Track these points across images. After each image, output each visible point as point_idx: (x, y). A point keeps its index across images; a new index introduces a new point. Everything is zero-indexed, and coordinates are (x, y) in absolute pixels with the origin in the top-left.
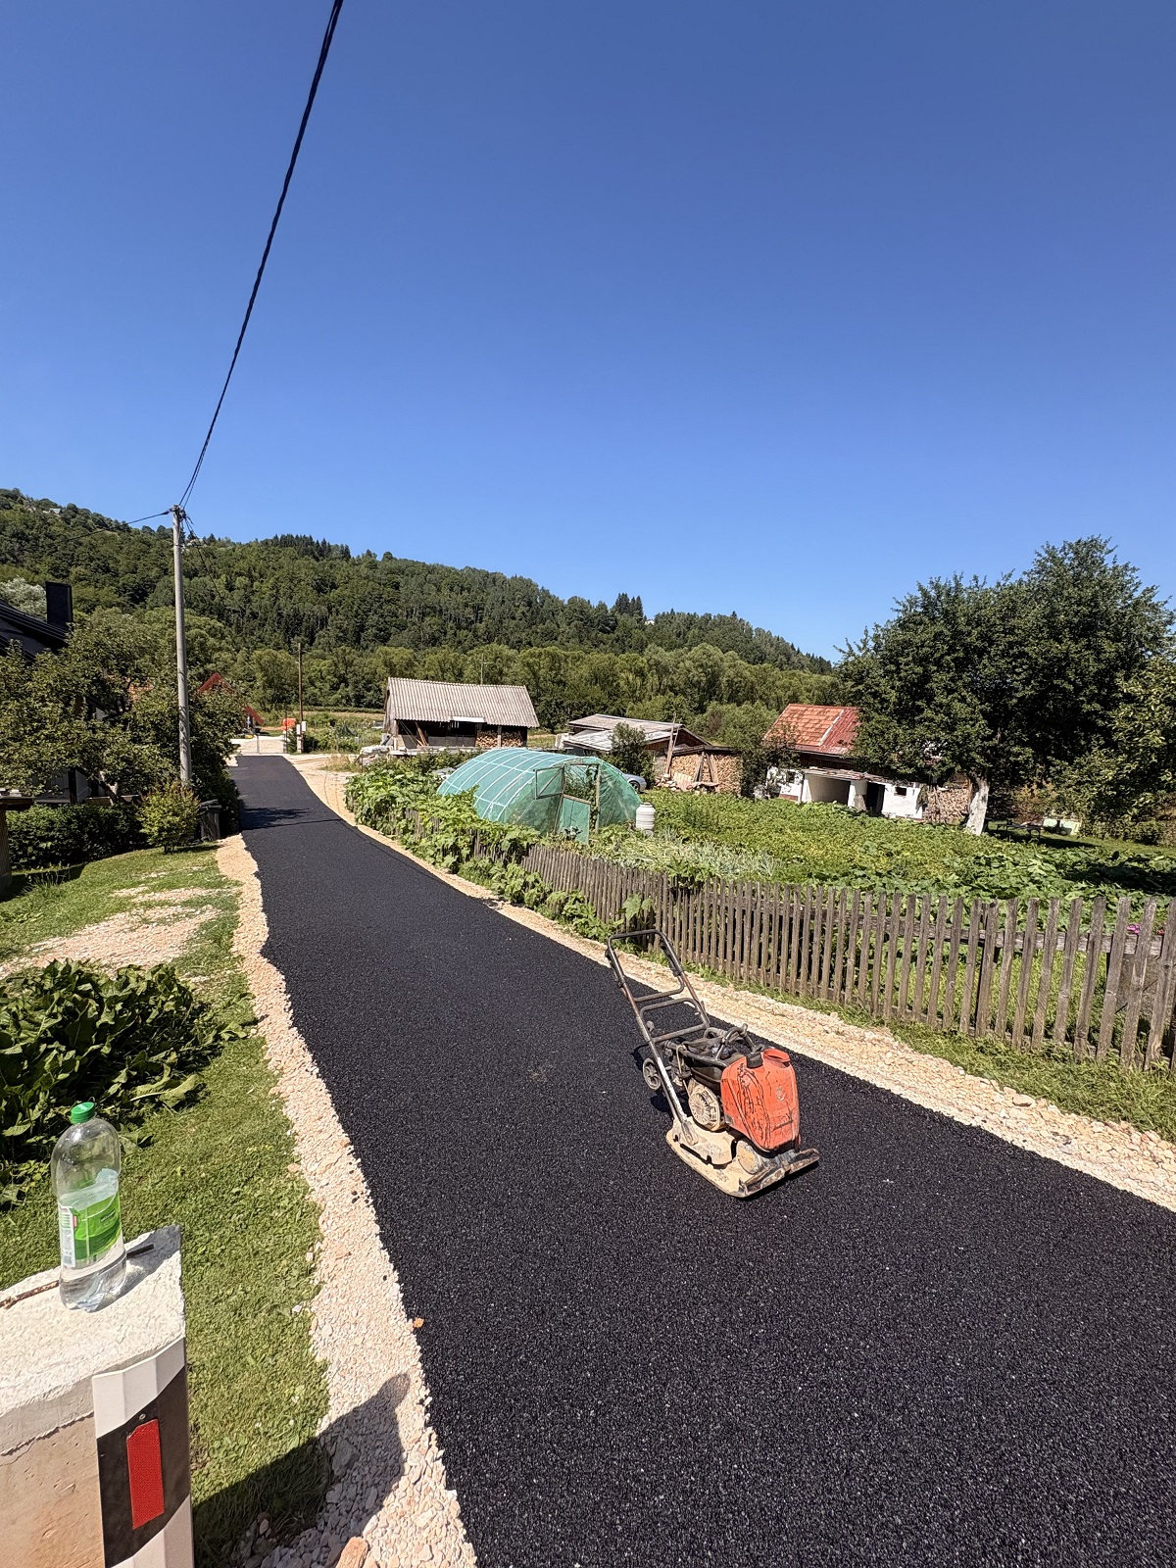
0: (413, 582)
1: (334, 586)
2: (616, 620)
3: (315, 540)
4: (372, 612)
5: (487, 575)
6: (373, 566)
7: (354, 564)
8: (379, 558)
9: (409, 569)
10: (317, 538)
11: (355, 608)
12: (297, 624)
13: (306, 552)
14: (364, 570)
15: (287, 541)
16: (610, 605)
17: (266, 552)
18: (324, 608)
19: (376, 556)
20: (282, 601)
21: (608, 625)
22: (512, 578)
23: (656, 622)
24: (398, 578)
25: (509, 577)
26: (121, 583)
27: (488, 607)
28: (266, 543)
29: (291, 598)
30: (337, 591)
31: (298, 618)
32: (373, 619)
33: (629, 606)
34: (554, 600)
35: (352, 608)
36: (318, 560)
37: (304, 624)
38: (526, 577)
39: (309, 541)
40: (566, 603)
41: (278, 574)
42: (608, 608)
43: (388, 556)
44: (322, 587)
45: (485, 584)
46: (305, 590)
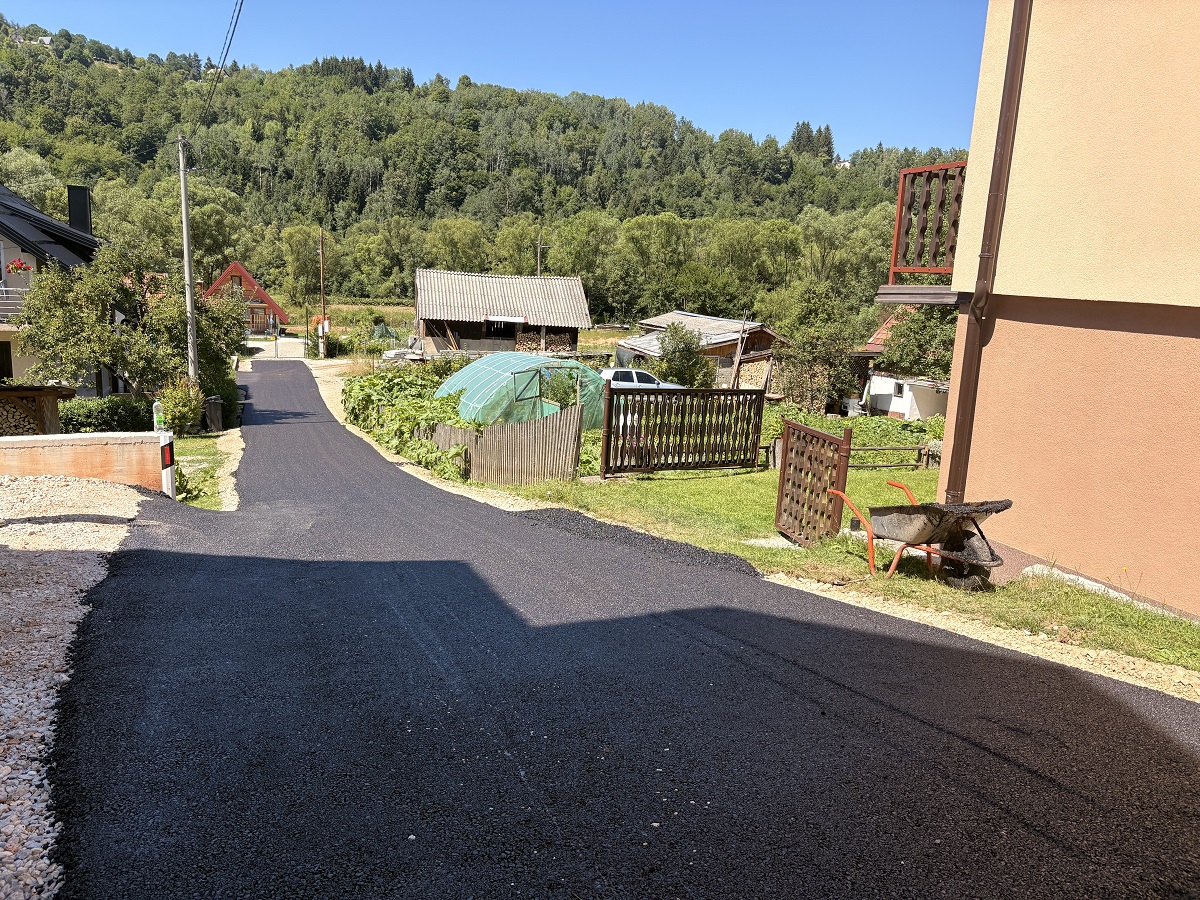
0: (499, 118)
1: (392, 130)
2: (791, 164)
3: (367, 64)
4: (442, 163)
5: (603, 103)
6: (445, 97)
7: (419, 95)
8: (453, 87)
9: (494, 100)
10: (370, 62)
11: (419, 159)
12: (343, 184)
13: (355, 82)
14: (432, 106)
15: (330, 68)
16: (784, 140)
17: (302, 85)
18: (378, 161)
19: (448, 82)
20: (324, 153)
21: (778, 171)
22: (639, 107)
23: (853, 163)
24: (477, 114)
25: (633, 104)
26: (124, 134)
27: (602, 149)
28: (303, 71)
29: (335, 149)
30: (395, 136)
31: (344, 176)
32: (443, 173)
33: (811, 141)
34: (699, 136)
35: (415, 159)
36: (370, 92)
37: (352, 184)
38: (658, 104)
39: (360, 66)
40: (716, 139)
41: (318, 116)
42: (780, 146)
43: (466, 82)
44: (376, 130)
45: (599, 116)
46: (354, 136)
